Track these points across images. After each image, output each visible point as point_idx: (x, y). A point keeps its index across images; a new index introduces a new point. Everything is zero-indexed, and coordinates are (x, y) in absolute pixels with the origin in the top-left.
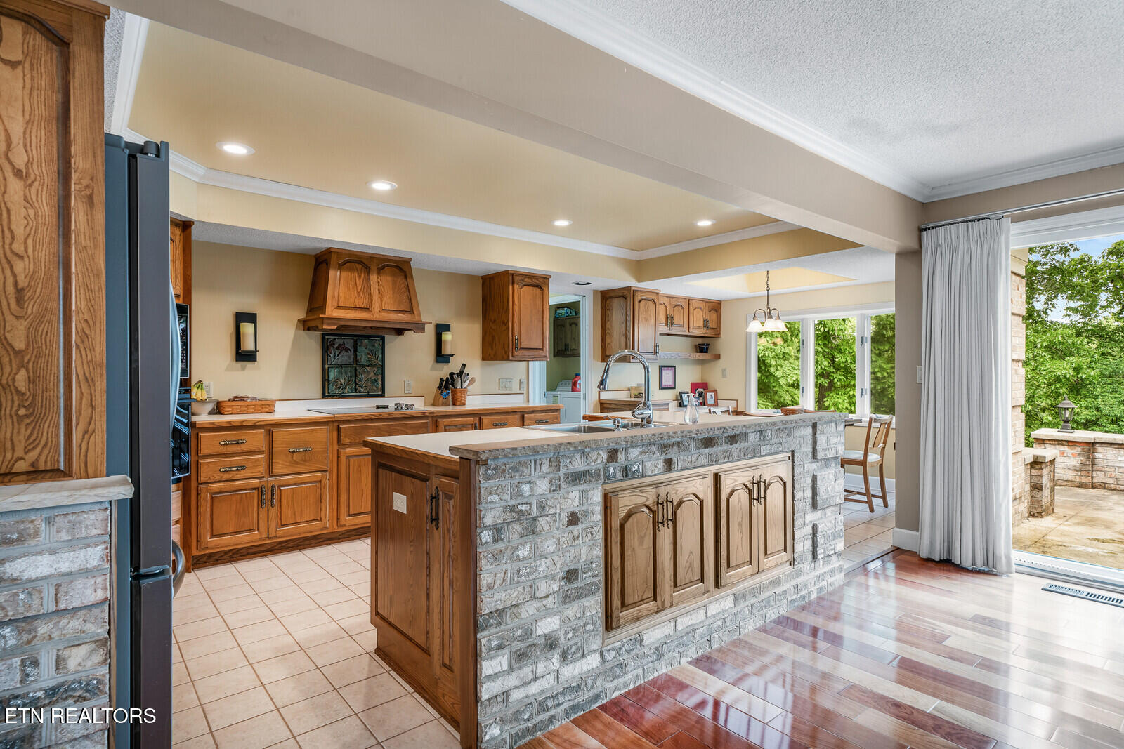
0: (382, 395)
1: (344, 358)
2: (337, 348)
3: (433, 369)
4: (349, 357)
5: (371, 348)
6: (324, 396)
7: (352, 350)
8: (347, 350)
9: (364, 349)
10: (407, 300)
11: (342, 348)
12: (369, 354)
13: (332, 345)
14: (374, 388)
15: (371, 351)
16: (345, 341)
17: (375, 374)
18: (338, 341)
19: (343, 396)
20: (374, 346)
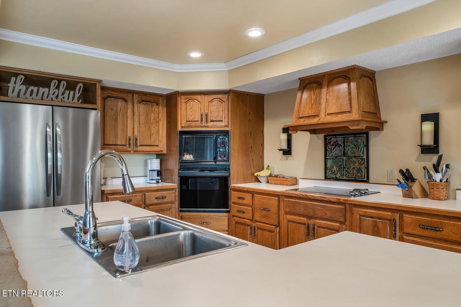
0: (367, 181)
1: (337, 151)
2: (333, 145)
3: (418, 160)
4: (341, 151)
5: (355, 143)
6: (326, 178)
7: (342, 145)
8: (339, 145)
9: (350, 144)
10: (348, 102)
11: (336, 144)
12: (354, 148)
13: (330, 143)
14: (359, 174)
15: (355, 145)
16: (338, 139)
17: (359, 163)
18: (333, 140)
19: (337, 179)
20: (357, 141)
